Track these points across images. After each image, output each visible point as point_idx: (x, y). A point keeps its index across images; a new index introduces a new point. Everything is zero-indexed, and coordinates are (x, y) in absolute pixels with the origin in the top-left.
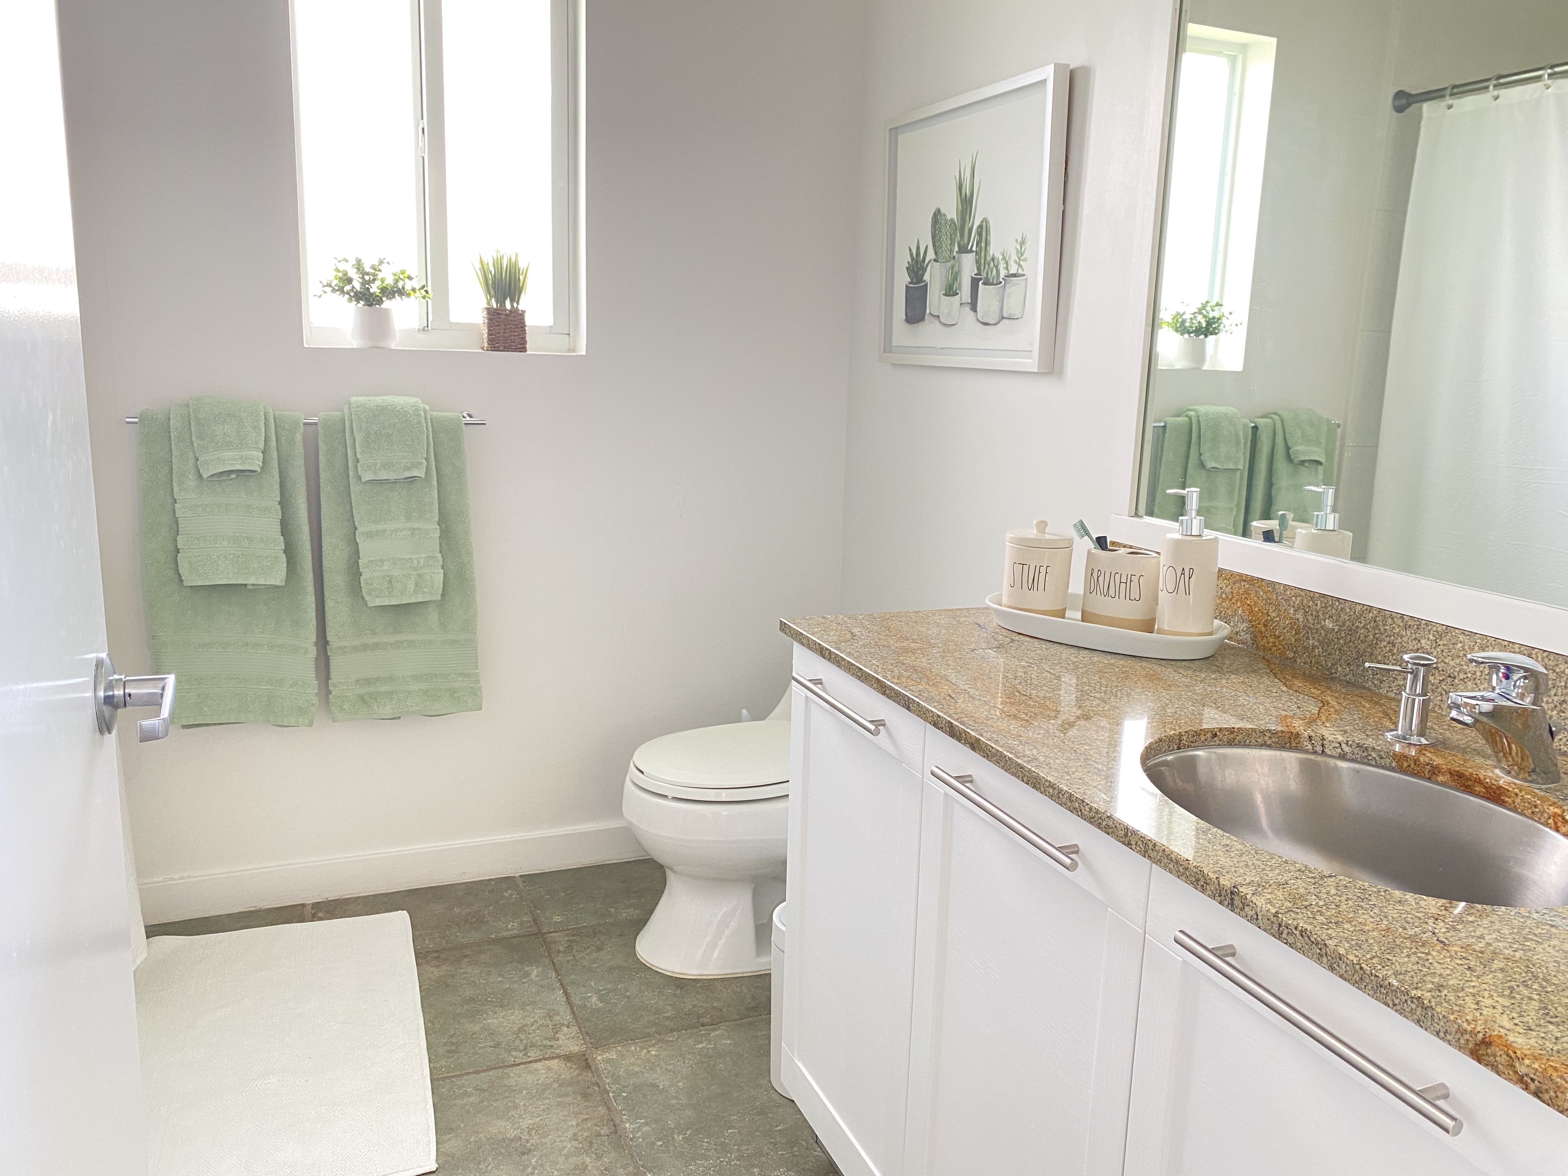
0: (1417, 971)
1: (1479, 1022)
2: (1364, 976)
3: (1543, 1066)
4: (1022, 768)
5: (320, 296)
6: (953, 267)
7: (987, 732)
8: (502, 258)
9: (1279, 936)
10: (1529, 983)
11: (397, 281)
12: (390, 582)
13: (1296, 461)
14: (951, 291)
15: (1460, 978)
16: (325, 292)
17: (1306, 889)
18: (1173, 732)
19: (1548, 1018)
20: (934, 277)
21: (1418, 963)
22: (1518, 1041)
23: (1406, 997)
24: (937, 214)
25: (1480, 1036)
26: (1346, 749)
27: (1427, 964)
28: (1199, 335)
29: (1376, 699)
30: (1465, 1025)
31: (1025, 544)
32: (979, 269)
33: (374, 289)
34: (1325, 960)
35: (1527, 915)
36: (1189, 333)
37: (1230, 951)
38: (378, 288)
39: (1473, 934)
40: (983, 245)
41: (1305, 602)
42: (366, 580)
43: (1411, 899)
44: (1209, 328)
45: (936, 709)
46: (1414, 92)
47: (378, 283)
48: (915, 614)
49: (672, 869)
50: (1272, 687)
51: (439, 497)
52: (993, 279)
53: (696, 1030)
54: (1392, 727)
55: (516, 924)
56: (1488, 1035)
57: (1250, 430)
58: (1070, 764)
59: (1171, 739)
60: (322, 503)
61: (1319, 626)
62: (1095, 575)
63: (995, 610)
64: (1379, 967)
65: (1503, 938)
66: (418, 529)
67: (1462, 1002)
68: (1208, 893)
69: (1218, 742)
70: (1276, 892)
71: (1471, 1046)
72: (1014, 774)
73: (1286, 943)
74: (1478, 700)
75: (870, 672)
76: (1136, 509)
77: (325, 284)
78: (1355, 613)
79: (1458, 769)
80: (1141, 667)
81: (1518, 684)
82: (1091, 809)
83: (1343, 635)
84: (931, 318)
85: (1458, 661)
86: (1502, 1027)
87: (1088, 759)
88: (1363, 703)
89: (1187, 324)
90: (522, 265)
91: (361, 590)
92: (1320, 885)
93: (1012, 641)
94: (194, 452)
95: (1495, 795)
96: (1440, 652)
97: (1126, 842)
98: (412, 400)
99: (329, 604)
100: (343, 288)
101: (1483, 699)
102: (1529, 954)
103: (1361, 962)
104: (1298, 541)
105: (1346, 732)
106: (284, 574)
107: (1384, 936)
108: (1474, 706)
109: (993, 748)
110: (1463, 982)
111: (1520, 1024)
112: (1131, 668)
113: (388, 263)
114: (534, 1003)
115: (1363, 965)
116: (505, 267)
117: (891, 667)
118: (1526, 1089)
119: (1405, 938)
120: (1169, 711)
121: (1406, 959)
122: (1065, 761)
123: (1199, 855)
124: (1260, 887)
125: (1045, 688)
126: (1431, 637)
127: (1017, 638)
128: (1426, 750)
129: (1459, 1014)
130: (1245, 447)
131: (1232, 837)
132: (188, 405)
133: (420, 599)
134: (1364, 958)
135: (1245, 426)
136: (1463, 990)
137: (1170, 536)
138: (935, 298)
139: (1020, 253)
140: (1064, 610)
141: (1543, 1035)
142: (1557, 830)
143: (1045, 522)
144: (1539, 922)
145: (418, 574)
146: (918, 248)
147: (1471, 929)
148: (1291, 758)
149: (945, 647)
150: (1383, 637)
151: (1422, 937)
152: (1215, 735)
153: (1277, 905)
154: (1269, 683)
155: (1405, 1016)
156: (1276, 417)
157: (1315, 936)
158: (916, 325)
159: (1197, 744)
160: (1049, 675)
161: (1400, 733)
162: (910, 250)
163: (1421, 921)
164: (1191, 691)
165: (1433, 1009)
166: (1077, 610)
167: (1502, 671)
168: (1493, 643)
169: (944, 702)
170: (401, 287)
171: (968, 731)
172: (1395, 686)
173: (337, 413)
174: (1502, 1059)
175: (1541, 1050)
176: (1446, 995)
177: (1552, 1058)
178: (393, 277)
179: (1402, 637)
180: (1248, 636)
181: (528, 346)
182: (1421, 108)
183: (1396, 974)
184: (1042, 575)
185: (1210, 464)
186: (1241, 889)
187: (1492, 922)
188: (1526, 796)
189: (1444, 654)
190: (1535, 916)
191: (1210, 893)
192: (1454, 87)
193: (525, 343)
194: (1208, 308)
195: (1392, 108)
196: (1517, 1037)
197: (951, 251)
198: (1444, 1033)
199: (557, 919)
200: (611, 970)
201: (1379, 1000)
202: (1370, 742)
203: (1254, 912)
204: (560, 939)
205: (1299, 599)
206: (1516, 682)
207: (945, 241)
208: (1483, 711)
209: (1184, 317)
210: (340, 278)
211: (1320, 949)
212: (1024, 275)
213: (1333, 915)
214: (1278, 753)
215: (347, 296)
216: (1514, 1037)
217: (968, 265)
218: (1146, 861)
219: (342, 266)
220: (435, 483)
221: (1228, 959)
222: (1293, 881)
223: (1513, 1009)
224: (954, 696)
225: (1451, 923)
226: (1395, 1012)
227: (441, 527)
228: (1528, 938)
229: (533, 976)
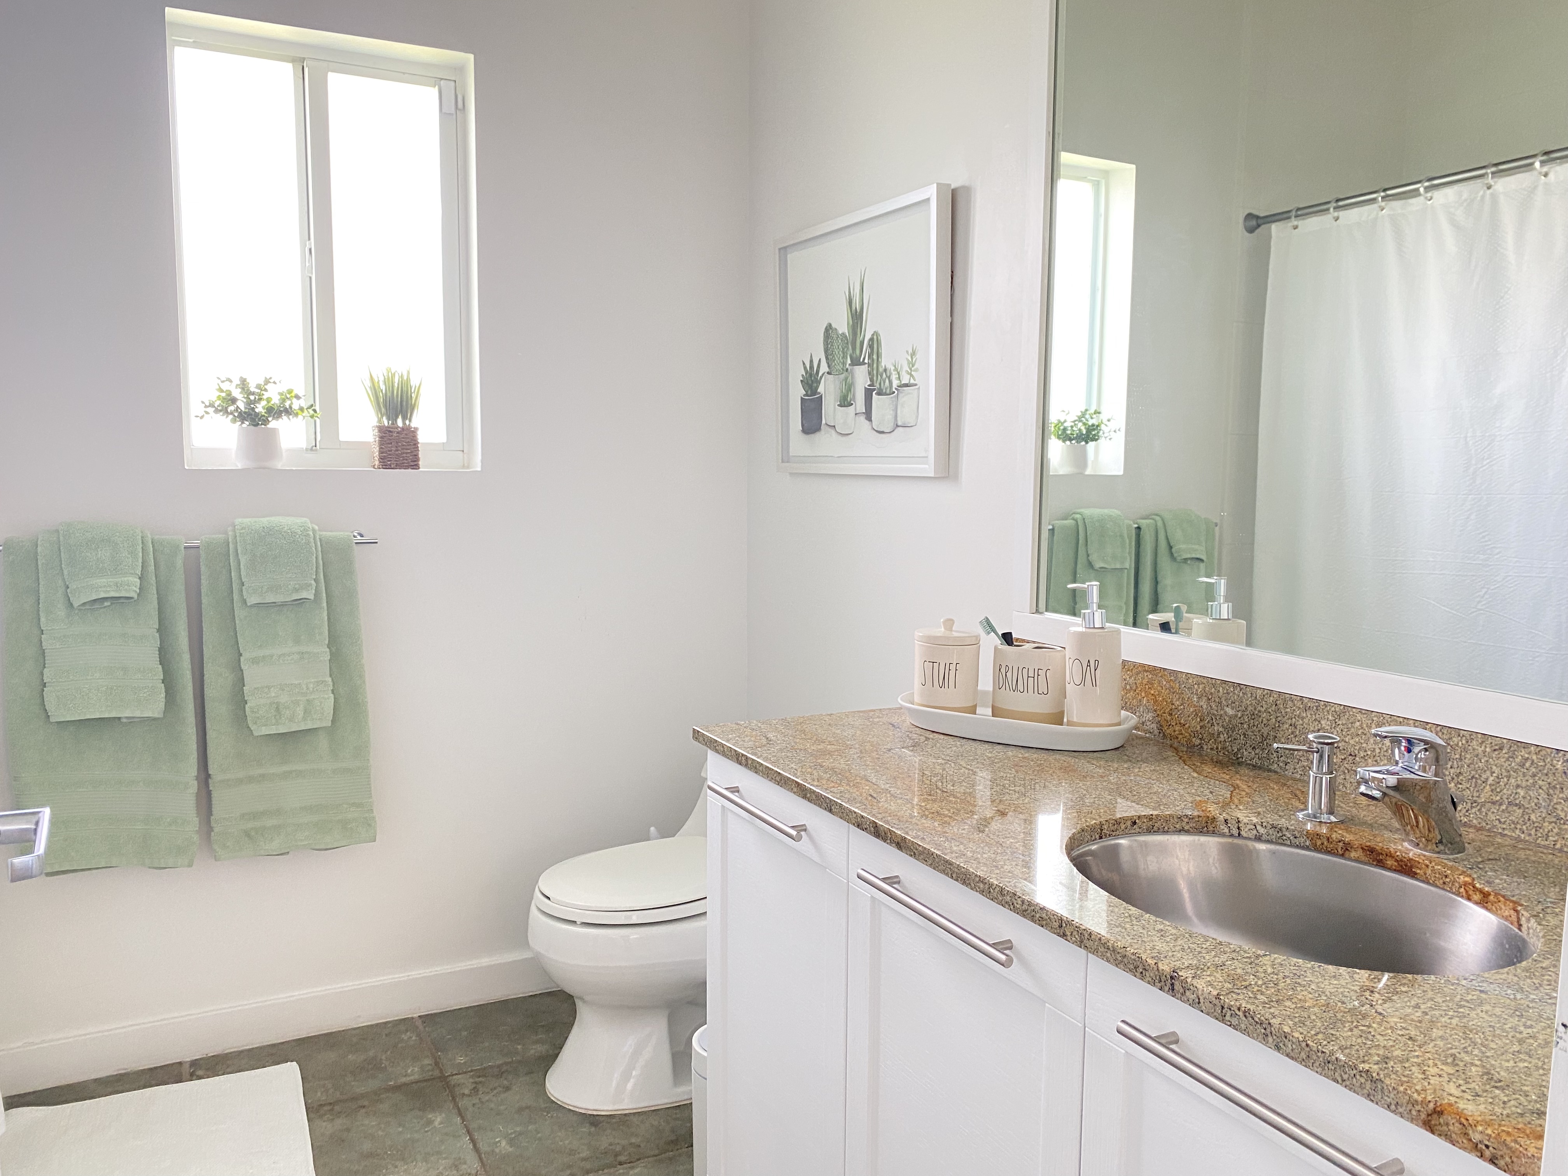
0: (1361, 1045)
1: (1428, 1091)
2: (1311, 1052)
3: (1496, 1132)
4: (950, 864)
5: (202, 417)
6: (846, 379)
7: (912, 830)
8: (393, 375)
9: (1222, 1018)
10: (1469, 1049)
11: (283, 401)
12: (277, 709)
13: (1179, 559)
14: (845, 402)
15: (1403, 1048)
16: (207, 413)
17: (1243, 969)
18: (1094, 821)
19: (1493, 1084)
20: (828, 388)
21: (1361, 1036)
22: (1468, 1107)
23: (1355, 1072)
24: (829, 328)
25: (1431, 1105)
26: (1262, 830)
27: (1370, 1037)
28: (1080, 442)
29: (1283, 781)
30: (1415, 1095)
31: (934, 642)
32: (871, 380)
33: (260, 408)
34: (1270, 1039)
35: (1456, 982)
36: (1071, 440)
37: (1173, 1039)
38: (263, 408)
39: (1408, 1004)
40: (875, 357)
41: (1207, 689)
42: (251, 708)
43: (1344, 973)
44: (1090, 435)
45: (859, 809)
46: (1262, 215)
47: (264, 403)
48: (829, 717)
49: (581, 999)
50: (1183, 773)
51: (329, 619)
52: (886, 389)
53: (612, 1170)
54: (1302, 807)
55: (416, 1069)
56: (1438, 1104)
57: (1134, 532)
58: (997, 859)
59: (1092, 829)
60: (204, 629)
61: (1222, 712)
62: (1003, 670)
63: (909, 709)
64: (1325, 1043)
65: (1437, 1006)
66: (307, 652)
67: (1410, 1073)
68: (1147, 979)
69: (1138, 830)
70: (1215, 974)
71: (1423, 1116)
72: (943, 872)
73: (1230, 1026)
74: (1384, 773)
75: (789, 776)
76: (1037, 606)
77: (208, 404)
78: (1256, 698)
79: (1368, 844)
80: (1055, 759)
81: (1419, 756)
82: (1023, 902)
83: (1247, 720)
84: (827, 428)
85: (1357, 740)
86: (1451, 1095)
87: (1015, 852)
88: (1271, 785)
89: (1069, 432)
90: (414, 382)
91: (246, 719)
92: (1256, 964)
93: (927, 739)
94: (64, 579)
95: (1407, 868)
96: (1339, 731)
97: (1062, 934)
98: (299, 520)
99: (211, 735)
100: (226, 408)
101: (1389, 773)
102: (1465, 1020)
103: (1307, 1039)
104: (1194, 632)
105: (1259, 813)
106: (162, 705)
107: (1324, 1012)
108: (1380, 781)
109: (920, 846)
110: (1407, 1052)
111: (1467, 1090)
112: (1045, 761)
113: (275, 383)
114: (439, 1153)
115: (1308, 1042)
116: (396, 385)
117: (809, 770)
118: (1482, 1156)
119: (1345, 1012)
120: (1087, 801)
121: (1350, 1033)
122: (992, 856)
123: (1136, 941)
124: (1198, 970)
125: (965, 784)
126: (1330, 718)
127: (931, 736)
128: (1337, 827)
129: (1408, 1084)
130: (1130, 548)
131: (1164, 922)
132: (57, 531)
133: (310, 725)
134: (1309, 1035)
135: (1129, 526)
136: (1408, 1060)
137: (1074, 629)
138: (830, 406)
139: (912, 364)
140: (975, 706)
141: (1491, 1100)
142: (1469, 899)
143: (952, 620)
144: (1468, 989)
145: (308, 700)
146: (811, 361)
147: (1406, 999)
148: (1210, 842)
149: (862, 748)
150: (1284, 720)
151: (1361, 1011)
152: (1134, 823)
153: (1218, 987)
154: (1180, 770)
155: (1354, 1092)
156: (1158, 518)
157: (1259, 1016)
158: (812, 435)
159: (1118, 833)
160: (967, 771)
161: (1310, 812)
162: (804, 364)
163: (1358, 994)
164: (1106, 781)
165: (1383, 1082)
166: (987, 707)
167: (1404, 744)
168: (1389, 720)
169: (866, 802)
170: (288, 407)
171: (894, 830)
172: (1300, 767)
173: (220, 536)
174: (1456, 1128)
175: (1491, 1115)
176: (1392, 1067)
177: (1503, 1122)
178: (279, 397)
179: (1303, 718)
180: (1154, 726)
181: (420, 463)
182: (1270, 229)
183: (1342, 1049)
184: (952, 673)
185: (1098, 565)
186: (1180, 974)
187: (1424, 991)
188: (1436, 867)
189: (1344, 733)
190: (1464, 982)
191: (1150, 979)
192: (1298, 209)
193: (418, 460)
194: (1087, 416)
195: (1244, 230)
196: (1467, 1104)
197: (844, 364)
198: (1396, 1106)
199: (461, 1060)
200: (520, 1110)
201: (1327, 1078)
202: (1283, 822)
203: (1195, 995)
204: (465, 1083)
205: (1201, 686)
206: (1417, 755)
207: (838, 353)
208: (1390, 784)
209: (1066, 425)
210: (224, 398)
211: (1265, 1029)
212: (916, 385)
213: (1273, 994)
214: (1196, 838)
215: (231, 417)
216: (1464, 1104)
217: (861, 377)
218: (1083, 952)
219: (226, 386)
220: (325, 605)
221: (1173, 1047)
222: (1230, 962)
223: (1459, 1076)
224: (875, 795)
225: (1386, 995)
226: (1344, 1089)
227: (330, 651)
228: (1461, 1005)
229: (436, 1123)
